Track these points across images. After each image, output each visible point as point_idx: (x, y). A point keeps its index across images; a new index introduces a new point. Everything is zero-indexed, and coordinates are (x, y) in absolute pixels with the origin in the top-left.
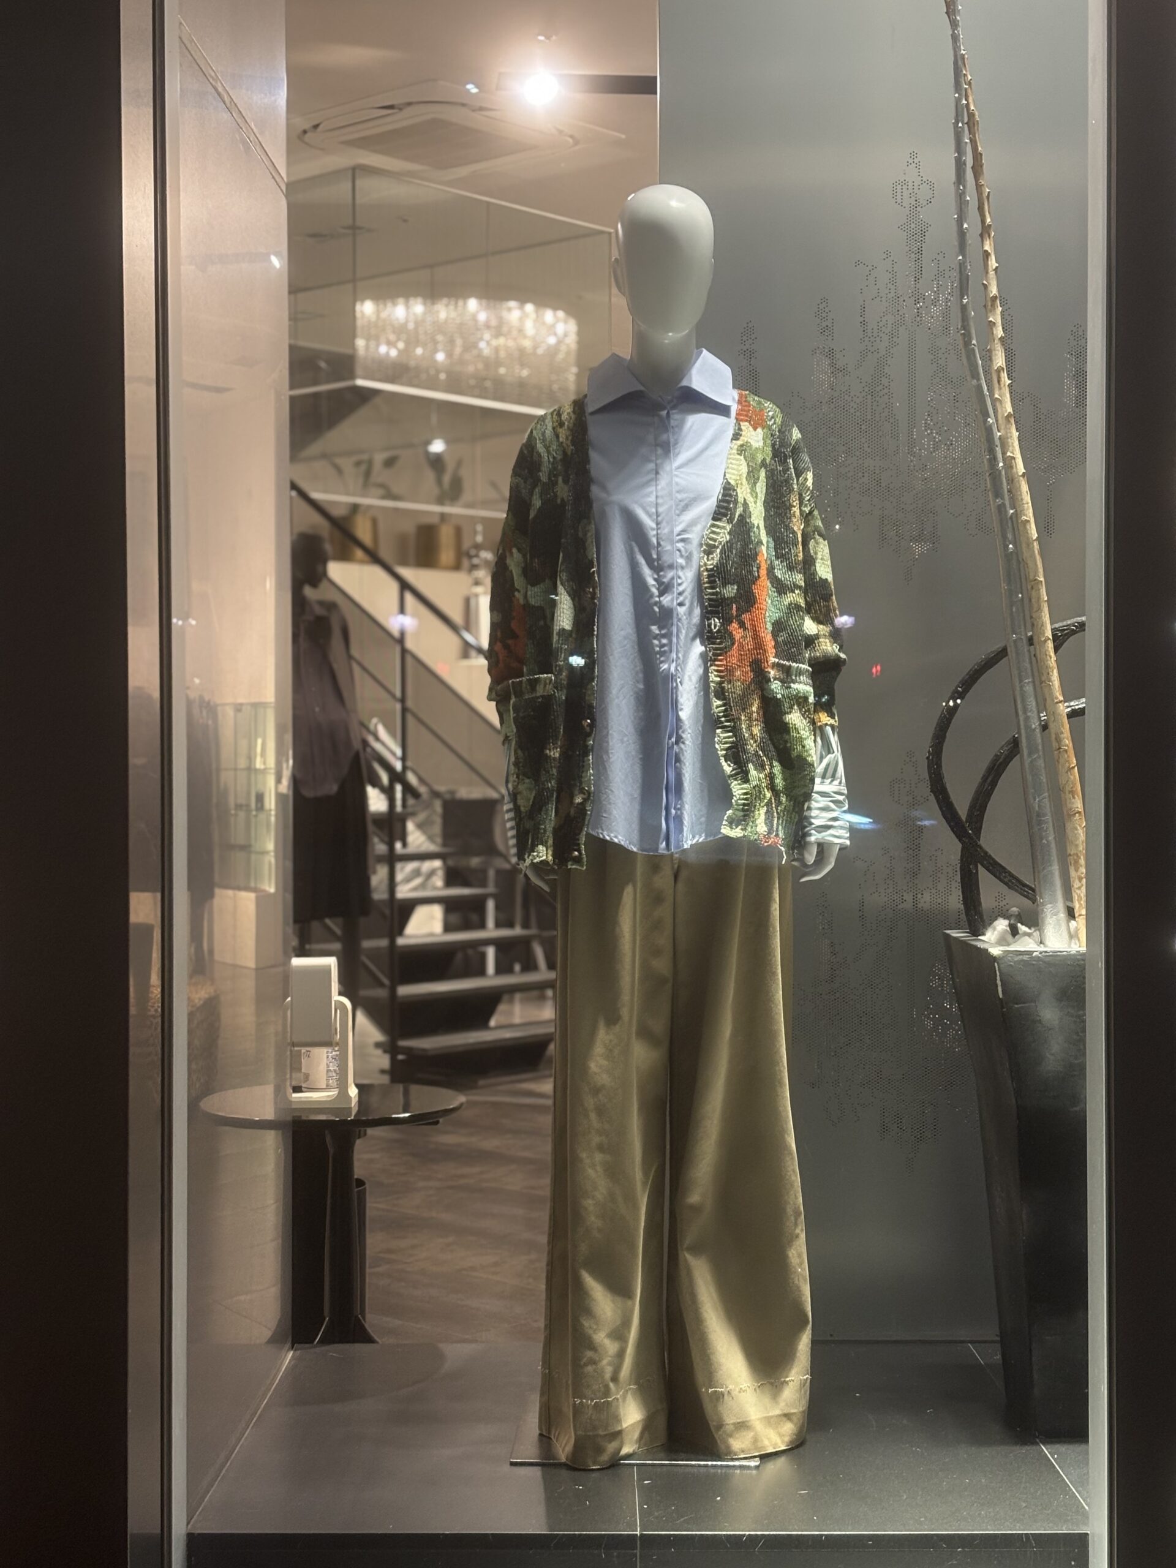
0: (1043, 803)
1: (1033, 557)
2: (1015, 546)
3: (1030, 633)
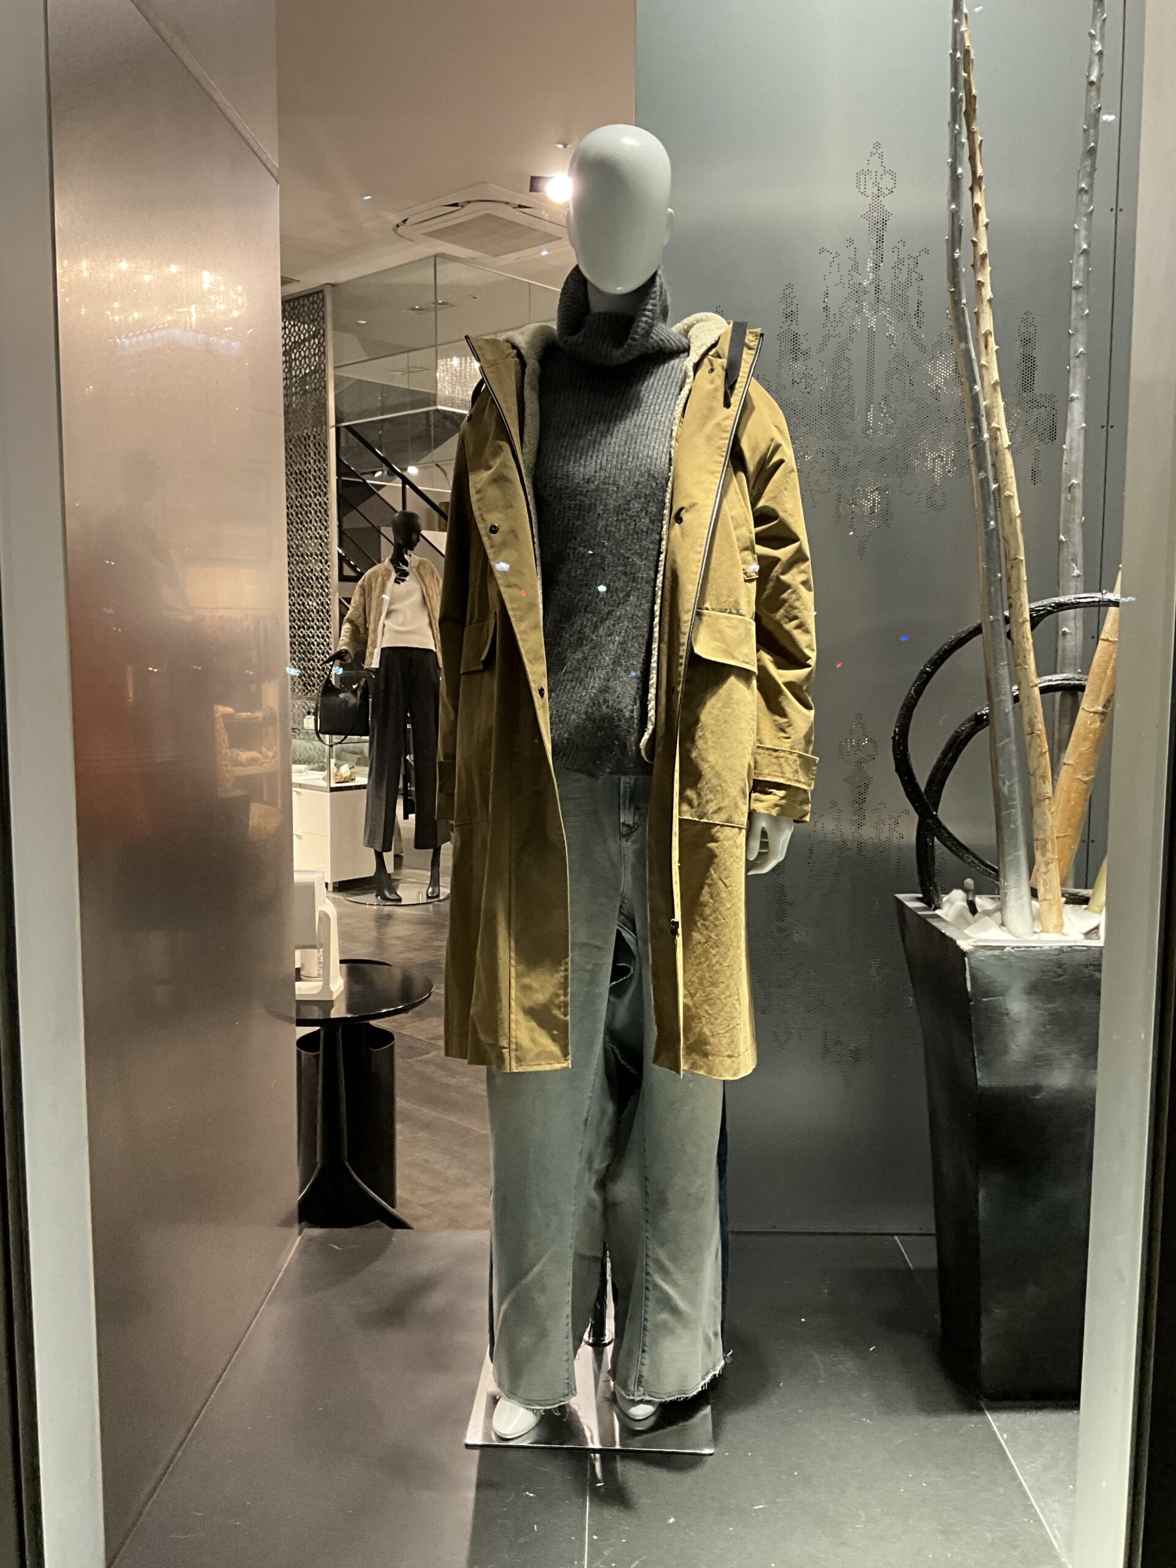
0: (1012, 786)
1: (1015, 534)
2: (996, 523)
3: (1007, 613)
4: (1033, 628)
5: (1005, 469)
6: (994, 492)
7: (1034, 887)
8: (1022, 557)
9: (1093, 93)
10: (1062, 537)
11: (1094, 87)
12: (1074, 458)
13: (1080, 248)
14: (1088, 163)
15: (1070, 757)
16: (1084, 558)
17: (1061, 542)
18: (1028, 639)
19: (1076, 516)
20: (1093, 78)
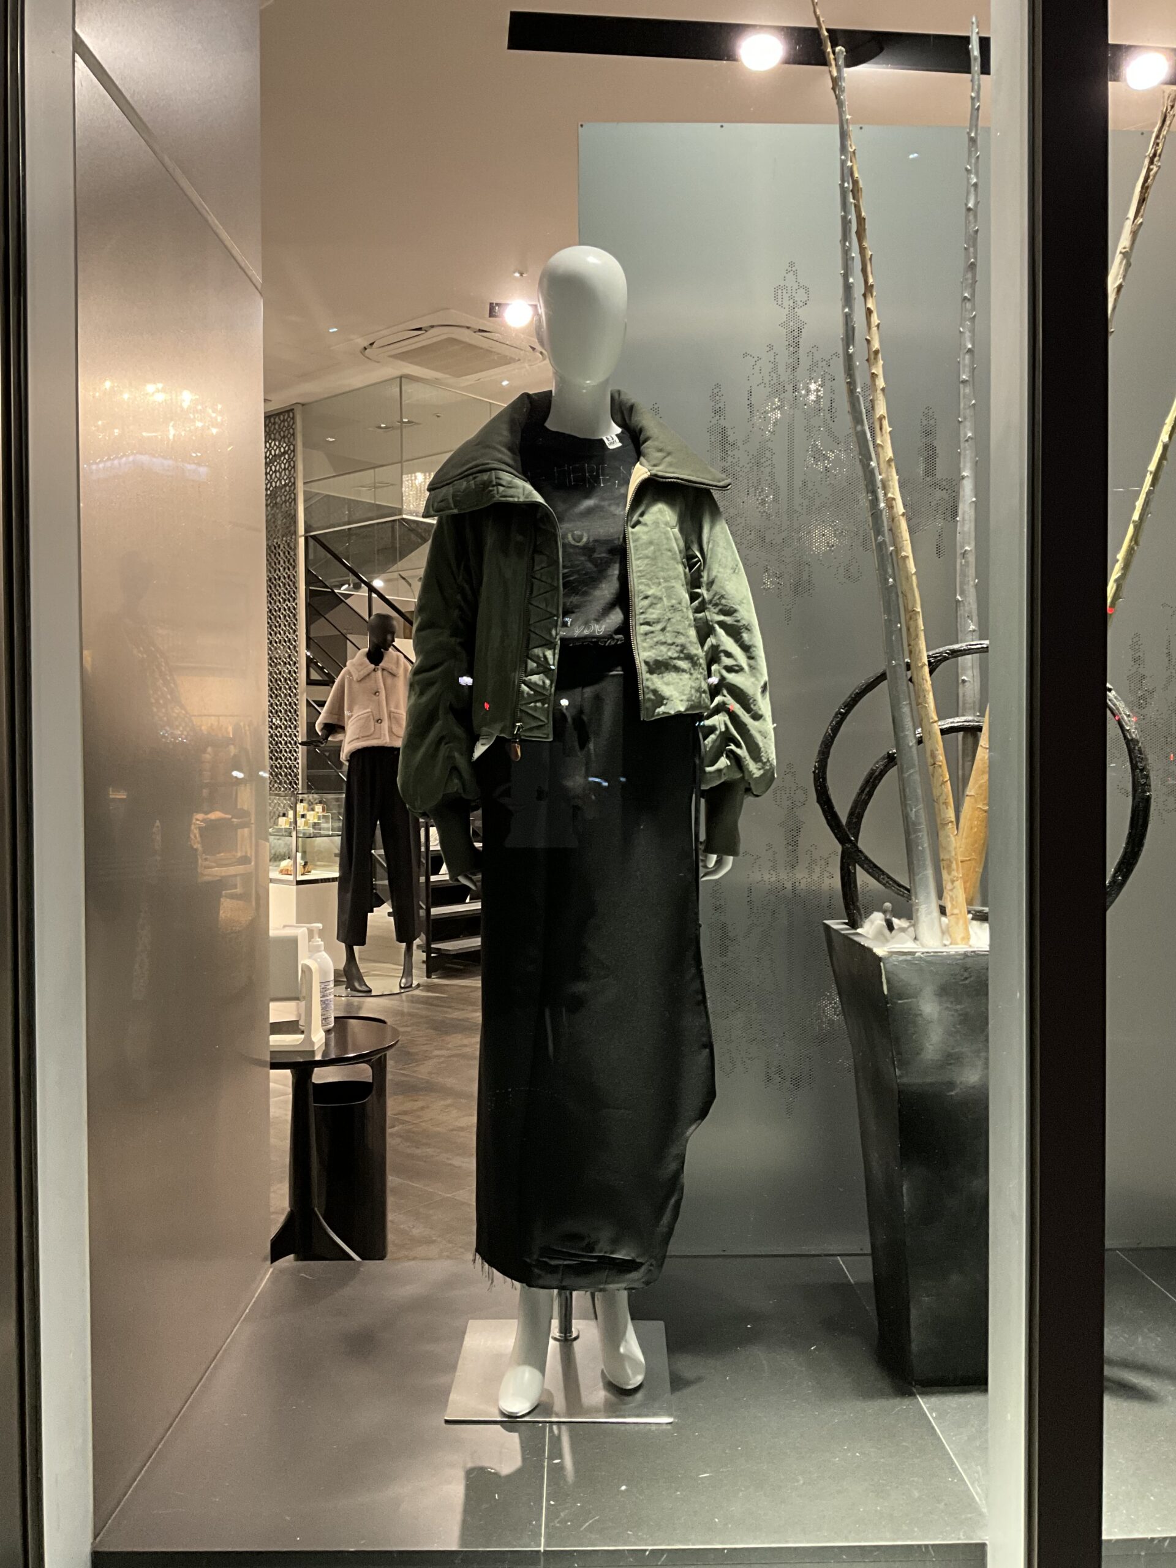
0: (919, 812)
1: (912, 589)
2: (894, 580)
3: (907, 660)
4: (931, 672)
5: (901, 532)
6: (891, 554)
7: (943, 905)
8: (919, 610)
9: (971, 218)
10: (959, 598)
11: (971, 213)
12: (966, 529)
13: (965, 346)
14: (969, 275)
15: (971, 790)
16: (979, 615)
17: (958, 601)
18: (927, 681)
19: (970, 579)
20: (971, 205)
